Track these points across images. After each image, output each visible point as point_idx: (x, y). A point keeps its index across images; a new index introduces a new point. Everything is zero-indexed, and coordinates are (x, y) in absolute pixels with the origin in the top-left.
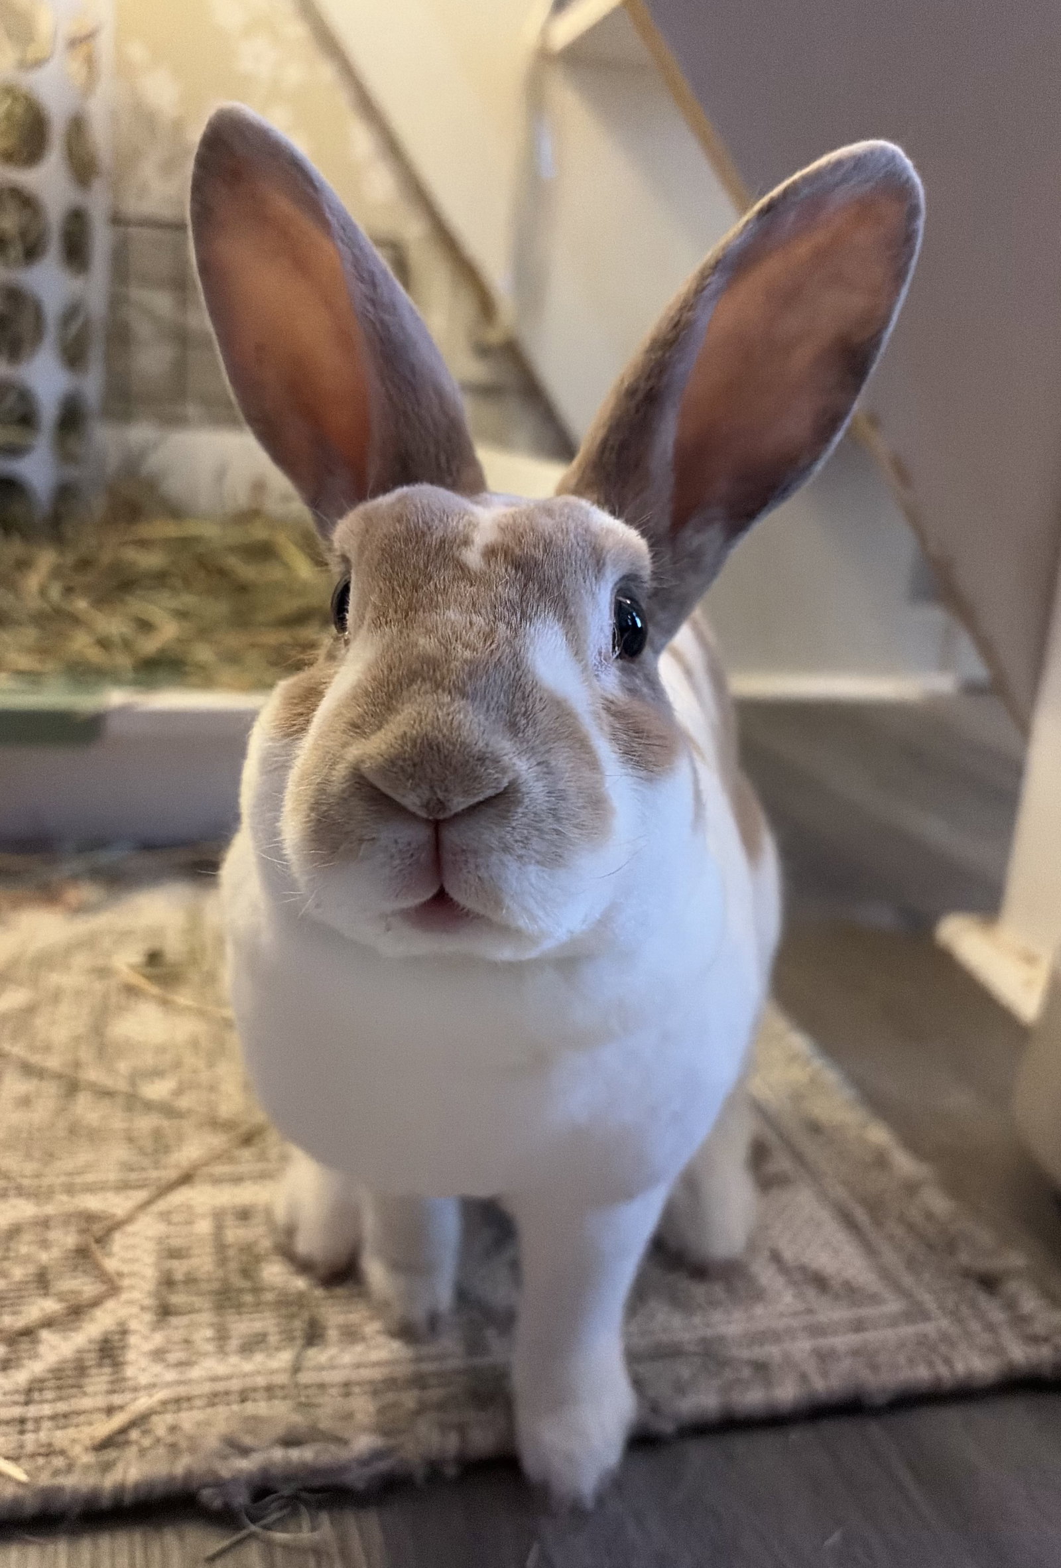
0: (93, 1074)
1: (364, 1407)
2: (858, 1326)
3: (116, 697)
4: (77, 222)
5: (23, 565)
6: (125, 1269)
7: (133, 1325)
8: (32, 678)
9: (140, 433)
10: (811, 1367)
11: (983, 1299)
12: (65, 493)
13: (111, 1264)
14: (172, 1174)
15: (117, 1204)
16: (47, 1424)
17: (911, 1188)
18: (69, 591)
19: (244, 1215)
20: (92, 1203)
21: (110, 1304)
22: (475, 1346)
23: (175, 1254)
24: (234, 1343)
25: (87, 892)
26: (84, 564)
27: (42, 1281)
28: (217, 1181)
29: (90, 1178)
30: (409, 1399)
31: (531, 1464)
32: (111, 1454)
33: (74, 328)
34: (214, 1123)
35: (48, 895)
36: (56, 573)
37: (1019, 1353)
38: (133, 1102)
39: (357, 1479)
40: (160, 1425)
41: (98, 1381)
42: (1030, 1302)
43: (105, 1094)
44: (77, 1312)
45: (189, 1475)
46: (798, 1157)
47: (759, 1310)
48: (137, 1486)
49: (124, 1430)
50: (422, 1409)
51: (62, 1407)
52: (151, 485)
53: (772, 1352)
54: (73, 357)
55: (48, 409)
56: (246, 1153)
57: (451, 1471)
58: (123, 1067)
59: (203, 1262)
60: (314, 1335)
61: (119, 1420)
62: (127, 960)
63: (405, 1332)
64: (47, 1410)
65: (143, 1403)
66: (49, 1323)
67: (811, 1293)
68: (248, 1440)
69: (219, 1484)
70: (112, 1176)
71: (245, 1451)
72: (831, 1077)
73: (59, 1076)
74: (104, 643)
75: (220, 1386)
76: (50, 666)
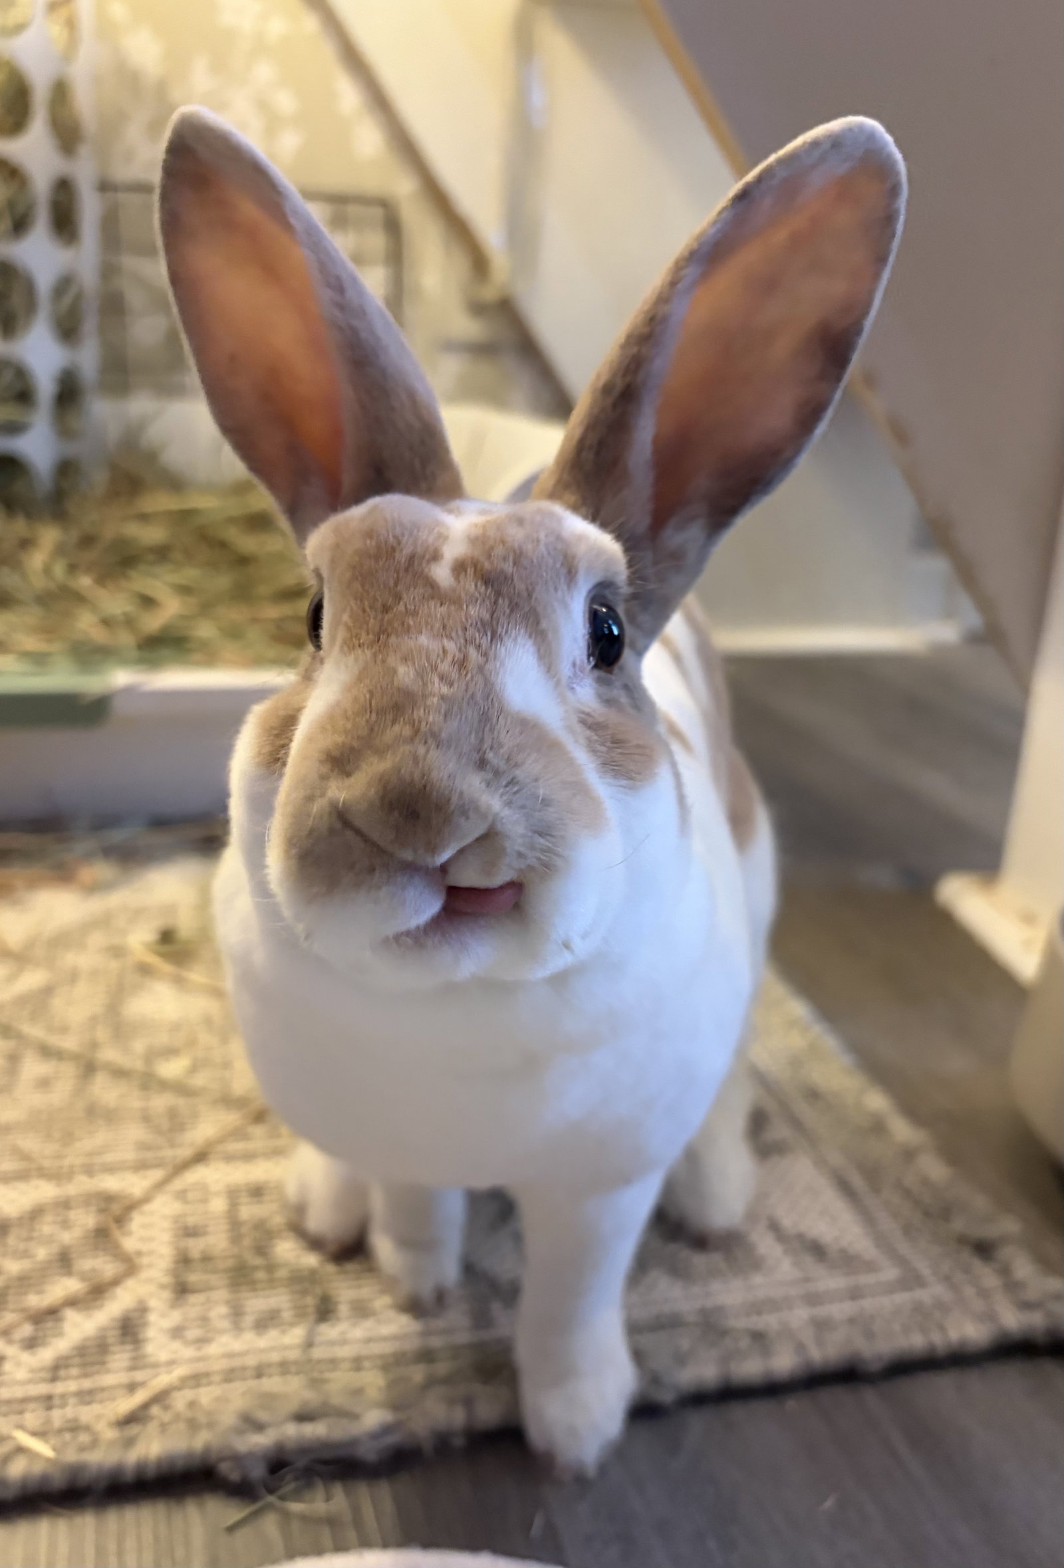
0: (109, 1054)
1: (373, 1381)
2: (855, 1294)
3: (121, 678)
4: (64, 189)
5: (26, 544)
6: (144, 1247)
7: (153, 1303)
8: (39, 660)
9: (140, 405)
10: (808, 1337)
11: (978, 1265)
12: (66, 469)
13: (129, 1244)
14: (185, 1153)
15: (133, 1184)
16: (72, 1401)
17: (909, 1154)
18: (72, 568)
19: (257, 1192)
20: (111, 1183)
21: (130, 1283)
22: (481, 1319)
23: (190, 1232)
24: (249, 1320)
25: (101, 870)
26: (87, 541)
27: (64, 1261)
28: (229, 1158)
29: (109, 1158)
30: (418, 1373)
31: (535, 1434)
32: (134, 1429)
33: (67, 300)
34: (227, 1101)
35: (63, 875)
36: (60, 550)
37: (1012, 1320)
38: (149, 1082)
39: (369, 1453)
40: (180, 1401)
41: (120, 1359)
42: (1023, 1268)
43: (120, 1073)
44: (98, 1292)
45: (207, 1450)
46: (797, 1124)
47: (758, 1279)
48: (159, 1461)
49: (146, 1406)
50: (430, 1383)
51: (87, 1384)
52: (151, 457)
53: (769, 1321)
54: (68, 330)
55: (45, 385)
56: (258, 1131)
57: (459, 1442)
58: (139, 1046)
59: (217, 1241)
60: (325, 1311)
61: (140, 1397)
62: (140, 938)
63: (414, 1307)
64: (72, 1386)
65: (163, 1380)
66: (72, 1302)
67: (808, 1260)
68: (262, 1416)
69: (237, 1459)
70: (130, 1155)
71: (259, 1427)
72: (830, 1043)
73: (75, 1057)
74: (107, 622)
75: (236, 1362)
76: (55, 647)
